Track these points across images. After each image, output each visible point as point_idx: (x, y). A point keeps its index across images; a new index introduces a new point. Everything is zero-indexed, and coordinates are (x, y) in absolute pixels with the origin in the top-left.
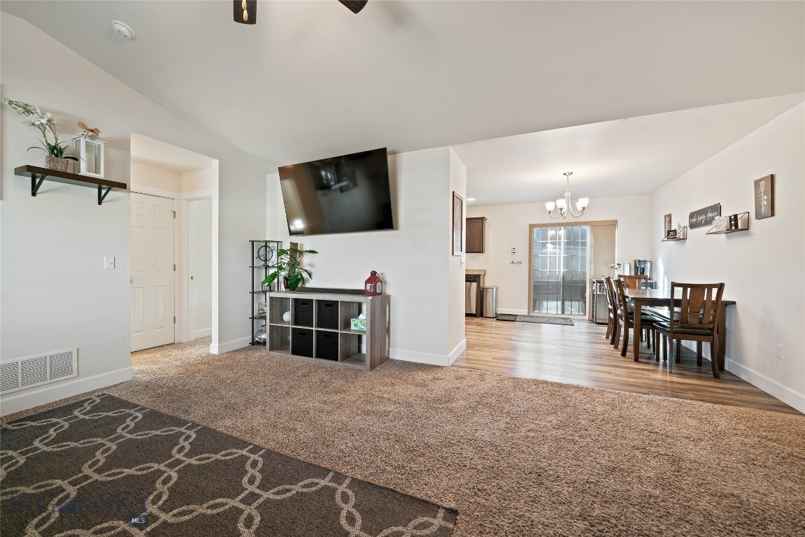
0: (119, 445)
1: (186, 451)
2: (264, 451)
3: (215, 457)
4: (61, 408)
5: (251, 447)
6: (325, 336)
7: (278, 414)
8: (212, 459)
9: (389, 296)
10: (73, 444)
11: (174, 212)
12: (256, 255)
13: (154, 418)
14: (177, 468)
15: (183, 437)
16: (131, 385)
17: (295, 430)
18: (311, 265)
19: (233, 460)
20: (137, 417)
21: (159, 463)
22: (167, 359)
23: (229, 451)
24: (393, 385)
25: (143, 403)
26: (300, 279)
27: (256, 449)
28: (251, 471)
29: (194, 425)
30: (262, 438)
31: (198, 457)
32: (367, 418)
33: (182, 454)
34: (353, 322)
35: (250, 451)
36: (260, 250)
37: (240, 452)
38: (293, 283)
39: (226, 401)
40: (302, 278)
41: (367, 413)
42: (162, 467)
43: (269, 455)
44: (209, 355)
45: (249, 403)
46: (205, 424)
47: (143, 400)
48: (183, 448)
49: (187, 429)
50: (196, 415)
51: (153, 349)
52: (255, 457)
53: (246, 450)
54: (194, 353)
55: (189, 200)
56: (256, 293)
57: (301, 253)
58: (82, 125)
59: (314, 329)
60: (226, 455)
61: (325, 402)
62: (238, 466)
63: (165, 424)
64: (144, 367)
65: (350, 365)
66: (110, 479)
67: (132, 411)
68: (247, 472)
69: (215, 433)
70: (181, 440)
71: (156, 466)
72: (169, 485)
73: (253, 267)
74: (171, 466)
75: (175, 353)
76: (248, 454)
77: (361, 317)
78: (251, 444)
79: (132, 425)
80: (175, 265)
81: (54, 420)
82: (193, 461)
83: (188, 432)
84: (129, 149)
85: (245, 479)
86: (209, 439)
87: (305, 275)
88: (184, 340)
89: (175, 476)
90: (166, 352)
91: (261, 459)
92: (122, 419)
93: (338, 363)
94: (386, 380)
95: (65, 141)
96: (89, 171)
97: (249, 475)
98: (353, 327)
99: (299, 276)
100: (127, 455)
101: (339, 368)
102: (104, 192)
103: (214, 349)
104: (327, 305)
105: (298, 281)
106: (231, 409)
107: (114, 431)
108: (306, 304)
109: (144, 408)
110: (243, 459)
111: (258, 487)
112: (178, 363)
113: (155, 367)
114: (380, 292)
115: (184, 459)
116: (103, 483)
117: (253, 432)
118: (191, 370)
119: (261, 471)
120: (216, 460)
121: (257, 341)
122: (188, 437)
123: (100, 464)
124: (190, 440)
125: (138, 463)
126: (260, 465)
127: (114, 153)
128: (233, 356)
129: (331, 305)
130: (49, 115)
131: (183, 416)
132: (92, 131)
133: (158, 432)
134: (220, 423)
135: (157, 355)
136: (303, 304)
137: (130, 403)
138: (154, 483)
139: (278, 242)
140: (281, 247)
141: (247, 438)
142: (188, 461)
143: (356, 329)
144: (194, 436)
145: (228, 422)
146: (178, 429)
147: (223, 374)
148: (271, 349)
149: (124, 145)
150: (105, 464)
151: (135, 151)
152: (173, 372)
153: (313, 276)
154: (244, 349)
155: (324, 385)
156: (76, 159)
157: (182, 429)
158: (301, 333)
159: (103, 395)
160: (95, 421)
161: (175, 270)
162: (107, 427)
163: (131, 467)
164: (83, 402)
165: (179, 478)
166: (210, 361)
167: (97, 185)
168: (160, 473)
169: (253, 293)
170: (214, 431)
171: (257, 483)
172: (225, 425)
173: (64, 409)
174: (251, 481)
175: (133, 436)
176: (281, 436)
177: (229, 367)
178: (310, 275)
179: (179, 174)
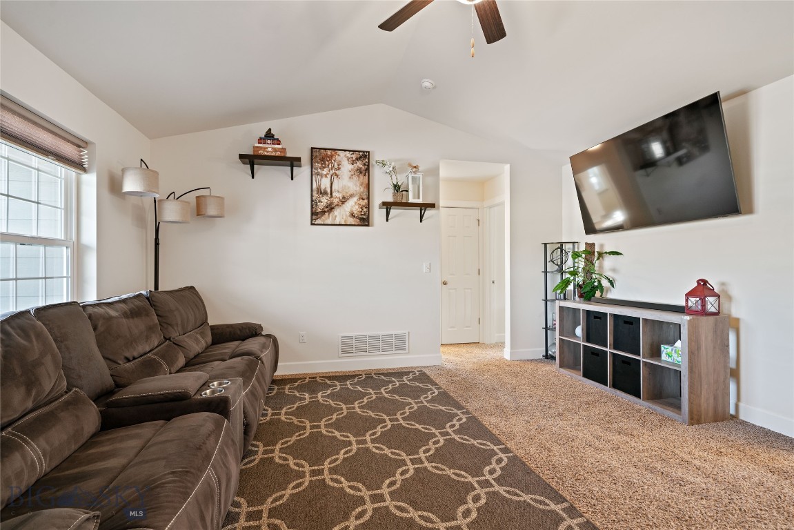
0: (419, 407)
1: (455, 428)
2: (511, 455)
3: (472, 441)
4: (398, 373)
5: (503, 446)
6: (623, 362)
7: (541, 430)
8: (470, 443)
9: (737, 320)
10: (397, 397)
11: (479, 220)
12: (549, 259)
13: (444, 397)
14: (445, 438)
15: (457, 418)
16: (439, 369)
17: (550, 450)
18: (614, 270)
19: (485, 450)
20: (434, 393)
21: (436, 429)
22: (469, 355)
23: (484, 442)
24: (720, 453)
25: (441, 384)
26: (597, 287)
27: (506, 450)
28: (494, 465)
29: (468, 412)
30: (516, 444)
31: (461, 436)
32: (649, 475)
33: (452, 429)
34: (665, 350)
35: (501, 450)
36: (555, 252)
37: (492, 447)
38: (588, 291)
39: (498, 402)
40: (600, 287)
41: (653, 470)
42: (437, 432)
43: (515, 460)
44: (502, 359)
45: (518, 410)
46: (476, 415)
47: (442, 382)
48: (454, 425)
49: (462, 413)
50: (473, 406)
51: (462, 345)
52: (503, 456)
53: (498, 447)
54: (489, 355)
55: (490, 207)
56: (549, 301)
57: (601, 255)
58: (410, 165)
59: (608, 350)
60: (481, 444)
61: (599, 438)
62: (487, 456)
63: (449, 404)
64: (451, 358)
65: (658, 408)
66: (407, 426)
67: (433, 388)
68: (491, 464)
69: (479, 424)
70: (455, 420)
71: (434, 430)
72: (437, 446)
73: (546, 272)
74: (442, 434)
75: (476, 351)
76: (498, 451)
77: (678, 344)
78: (504, 444)
79: (430, 397)
80: (479, 270)
81: (394, 379)
82: (456, 437)
83: (461, 416)
84: (438, 174)
85: (487, 468)
86: (474, 427)
87: (605, 283)
88: (487, 342)
89: (442, 442)
90: (469, 349)
91: (506, 460)
92: (426, 391)
93: (640, 401)
94: (712, 444)
95: (401, 179)
96: (414, 198)
97: (492, 467)
98: (664, 357)
99: (596, 284)
100: (421, 415)
101: (641, 407)
102: (423, 211)
103: (507, 354)
104: (626, 322)
105: (594, 289)
106: (502, 411)
107: (418, 397)
108: (600, 318)
109: (440, 388)
110: (493, 453)
111: (494, 479)
112: (475, 360)
113: (458, 359)
114: (713, 310)
115: (452, 433)
116: (404, 427)
117: (511, 436)
118: (483, 369)
119: (502, 469)
120: (472, 444)
121: (550, 355)
122: (460, 420)
123: (406, 415)
124: (461, 422)
125: (424, 424)
126: (503, 464)
127: (430, 180)
128: (522, 365)
129: (631, 323)
130: (393, 164)
131: (463, 403)
132: (415, 167)
133: (443, 408)
134: (487, 418)
135: (463, 350)
136: (595, 317)
137: (434, 382)
138: (428, 440)
139: (574, 243)
140: (578, 248)
141: (503, 439)
142: (454, 436)
143: (670, 360)
144: (464, 420)
145: (493, 420)
146: (455, 411)
147: (507, 379)
148: (561, 366)
149: (434, 172)
150: (408, 416)
151: (443, 173)
152: (469, 367)
153: (617, 284)
154: (536, 360)
155: (608, 419)
156: (407, 191)
157: (459, 412)
158: (593, 353)
159: (421, 371)
160: (412, 387)
161: (479, 274)
162: (416, 393)
163: (420, 424)
164: (409, 372)
165: (444, 445)
166: (500, 364)
167: (419, 208)
168: (434, 435)
169: (546, 300)
170: (480, 422)
171: (495, 476)
172: (489, 421)
173: (399, 374)
174: (492, 472)
175: (428, 405)
176: (532, 450)
177: (515, 374)
178: (612, 283)
179: (483, 186)
